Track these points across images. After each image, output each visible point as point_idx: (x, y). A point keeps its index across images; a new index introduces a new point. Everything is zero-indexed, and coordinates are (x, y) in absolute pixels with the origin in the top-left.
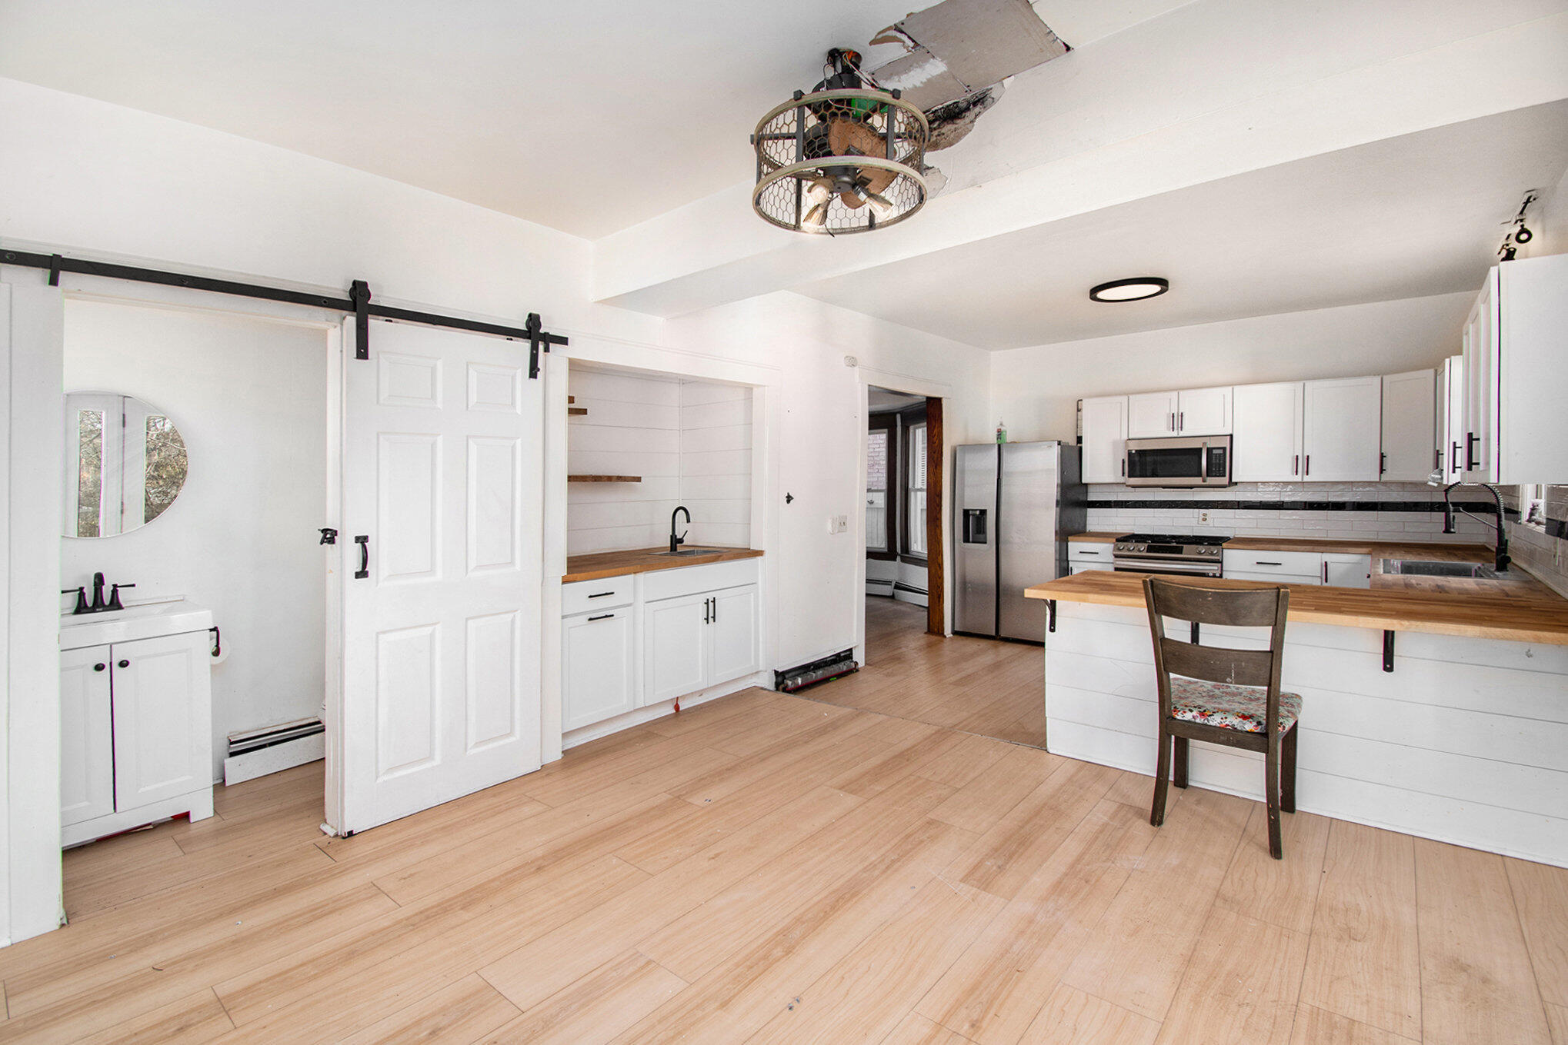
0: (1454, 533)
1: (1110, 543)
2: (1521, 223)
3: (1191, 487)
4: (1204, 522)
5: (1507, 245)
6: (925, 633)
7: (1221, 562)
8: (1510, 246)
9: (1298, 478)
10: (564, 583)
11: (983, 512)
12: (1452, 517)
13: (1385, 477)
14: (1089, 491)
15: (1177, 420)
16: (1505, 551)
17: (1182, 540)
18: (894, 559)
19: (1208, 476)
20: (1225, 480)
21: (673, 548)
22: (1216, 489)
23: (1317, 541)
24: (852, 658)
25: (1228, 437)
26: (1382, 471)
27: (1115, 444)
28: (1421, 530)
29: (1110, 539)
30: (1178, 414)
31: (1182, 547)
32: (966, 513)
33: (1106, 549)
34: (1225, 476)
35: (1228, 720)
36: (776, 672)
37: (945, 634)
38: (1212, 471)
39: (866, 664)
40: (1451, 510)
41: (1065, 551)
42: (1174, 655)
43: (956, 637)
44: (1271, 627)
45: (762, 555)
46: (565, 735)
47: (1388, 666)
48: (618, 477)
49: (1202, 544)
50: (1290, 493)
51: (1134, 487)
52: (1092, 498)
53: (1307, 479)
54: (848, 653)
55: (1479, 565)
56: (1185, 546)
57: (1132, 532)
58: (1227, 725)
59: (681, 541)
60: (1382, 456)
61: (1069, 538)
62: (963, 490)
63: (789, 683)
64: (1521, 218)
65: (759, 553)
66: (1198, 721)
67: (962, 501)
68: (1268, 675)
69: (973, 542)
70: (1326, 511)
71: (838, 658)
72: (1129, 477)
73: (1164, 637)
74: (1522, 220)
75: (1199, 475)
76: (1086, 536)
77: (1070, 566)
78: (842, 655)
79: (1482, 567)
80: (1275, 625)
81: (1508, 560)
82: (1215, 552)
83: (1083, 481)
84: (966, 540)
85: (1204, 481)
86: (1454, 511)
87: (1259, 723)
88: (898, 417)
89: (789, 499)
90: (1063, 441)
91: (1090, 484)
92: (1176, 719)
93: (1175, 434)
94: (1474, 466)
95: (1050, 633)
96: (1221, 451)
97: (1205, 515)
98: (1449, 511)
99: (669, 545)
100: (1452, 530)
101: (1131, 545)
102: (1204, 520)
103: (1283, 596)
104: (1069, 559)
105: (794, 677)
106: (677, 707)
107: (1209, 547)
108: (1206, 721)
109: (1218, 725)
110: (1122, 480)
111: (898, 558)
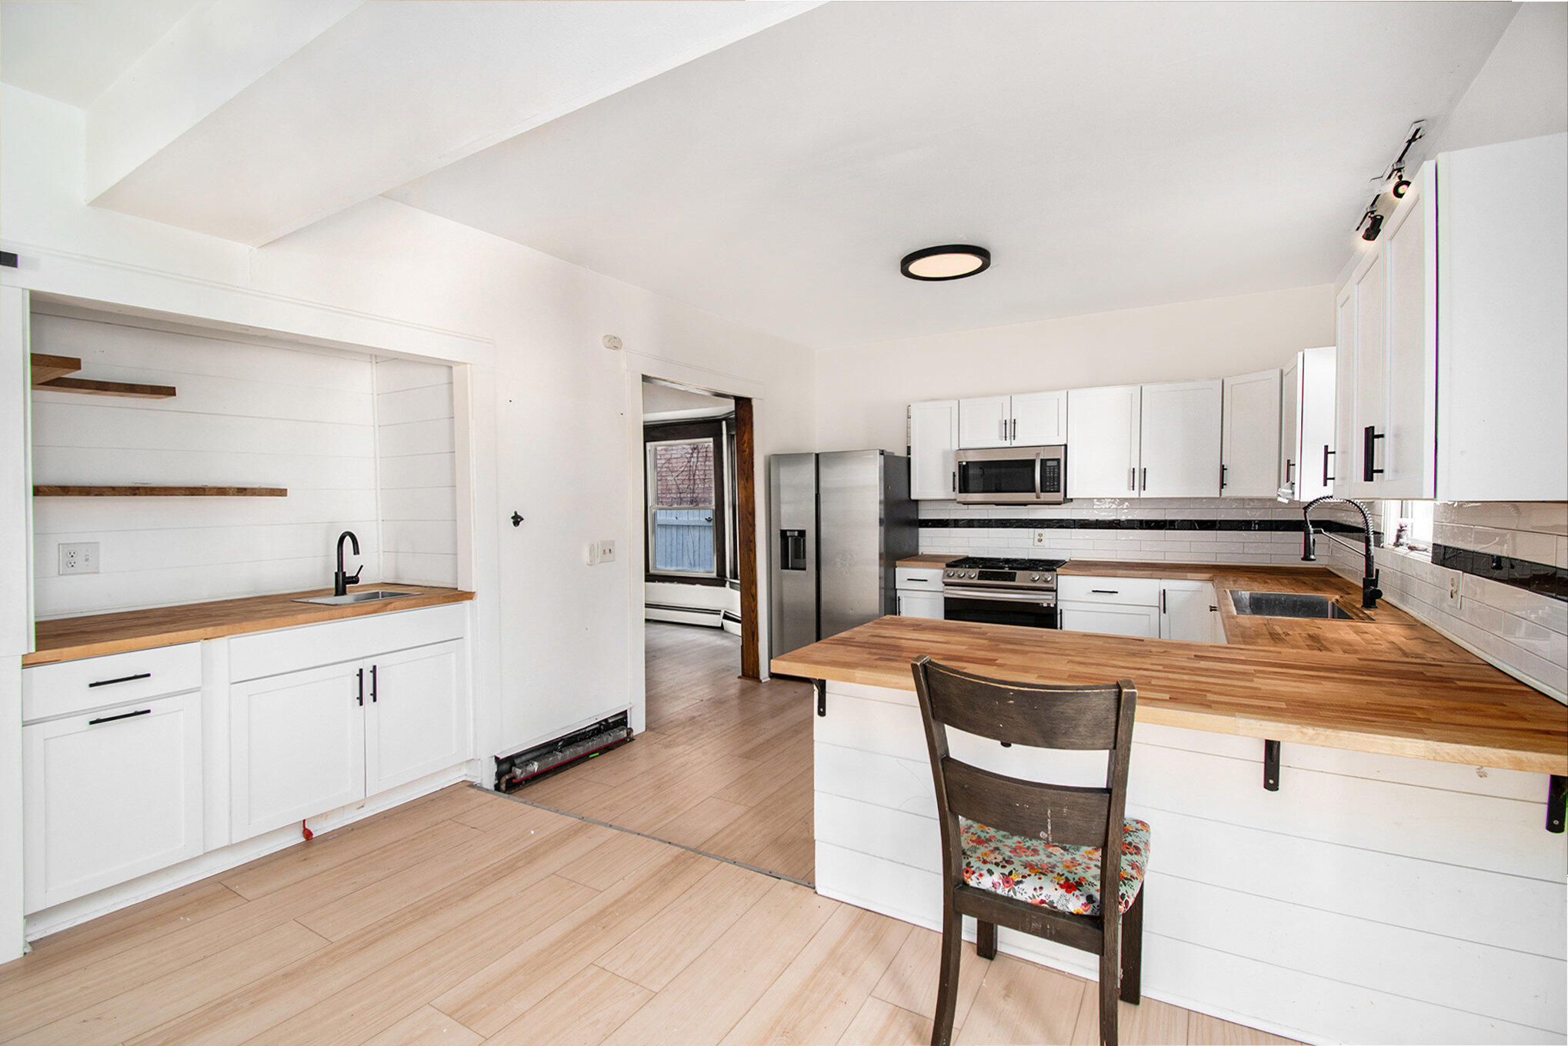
0: (1314, 560)
1: (940, 569)
2: (1399, 174)
3: (1025, 504)
4: (1039, 543)
5: (1372, 212)
6: (739, 677)
7: (1056, 591)
8: (1376, 214)
9: (1134, 494)
10: (25, 666)
11: (802, 533)
12: (1312, 541)
13: (1226, 493)
14: (919, 508)
15: (1009, 427)
16: (1375, 583)
17: (1015, 565)
18: (724, 586)
19: (1042, 491)
20: (1059, 496)
21: (340, 591)
22: (1051, 506)
23: (1155, 564)
24: (626, 724)
25: (1063, 447)
26: (1222, 485)
27: (945, 454)
28: (1260, 551)
29: (940, 564)
30: (1011, 420)
31: (1015, 573)
32: (783, 533)
33: (934, 575)
34: (1059, 491)
35: (1044, 892)
36: (497, 759)
37: (761, 678)
38: (1046, 486)
39: (648, 728)
40: (1312, 532)
41: (893, 579)
42: (963, 787)
43: (774, 680)
44: (1108, 751)
45: (471, 598)
46: (30, 918)
47: (1271, 782)
48: (238, 489)
49: (1036, 569)
50: (1126, 511)
51: (965, 504)
52: (923, 516)
53: (1144, 494)
54: (621, 717)
55: (1337, 597)
56: (1018, 572)
57: (966, 554)
58: (1042, 902)
59: (354, 580)
60: (1223, 469)
61: (897, 562)
62: (779, 507)
63: (518, 771)
64: (1399, 167)
65: (468, 596)
66: (999, 891)
67: (779, 521)
68: (1104, 828)
69: (792, 569)
70: (1163, 531)
71: (604, 727)
72: (960, 492)
73: (948, 756)
74: (1399, 170)
75: (1033, 490)
76: (916, 560)
77: (898, 595)
78: (610, 721)
79: (1341, 600)
80: (1115, 748)
81: (1379, 594)
82: (1049, 579)
83: (913, 497)
84: (785, 566)
85: (1038, 497)
86: (1315, 532)
87: (1090, 899)
88: (724, 423)
89: (517, 520)
90: (888, 449)
91: (921, 500)
92: (968, 885)
93: (1007, 444)
94: (1375, 474)
95: (819, 717)
96: (1055, 463)
97: (1041, 535)
98: (1309, 534)
99: (334, 586)
100: (1312, 557)
101: (961, 571)
102: (1040, 541)
103: (1127, 700)
104: (897, 587)
105: (528, 762)
106: (308, 834)
107: (1043, 573)
108: (1011, 893)
109: (1029, 901)
110: (952, 495)
111: (728, 584)
